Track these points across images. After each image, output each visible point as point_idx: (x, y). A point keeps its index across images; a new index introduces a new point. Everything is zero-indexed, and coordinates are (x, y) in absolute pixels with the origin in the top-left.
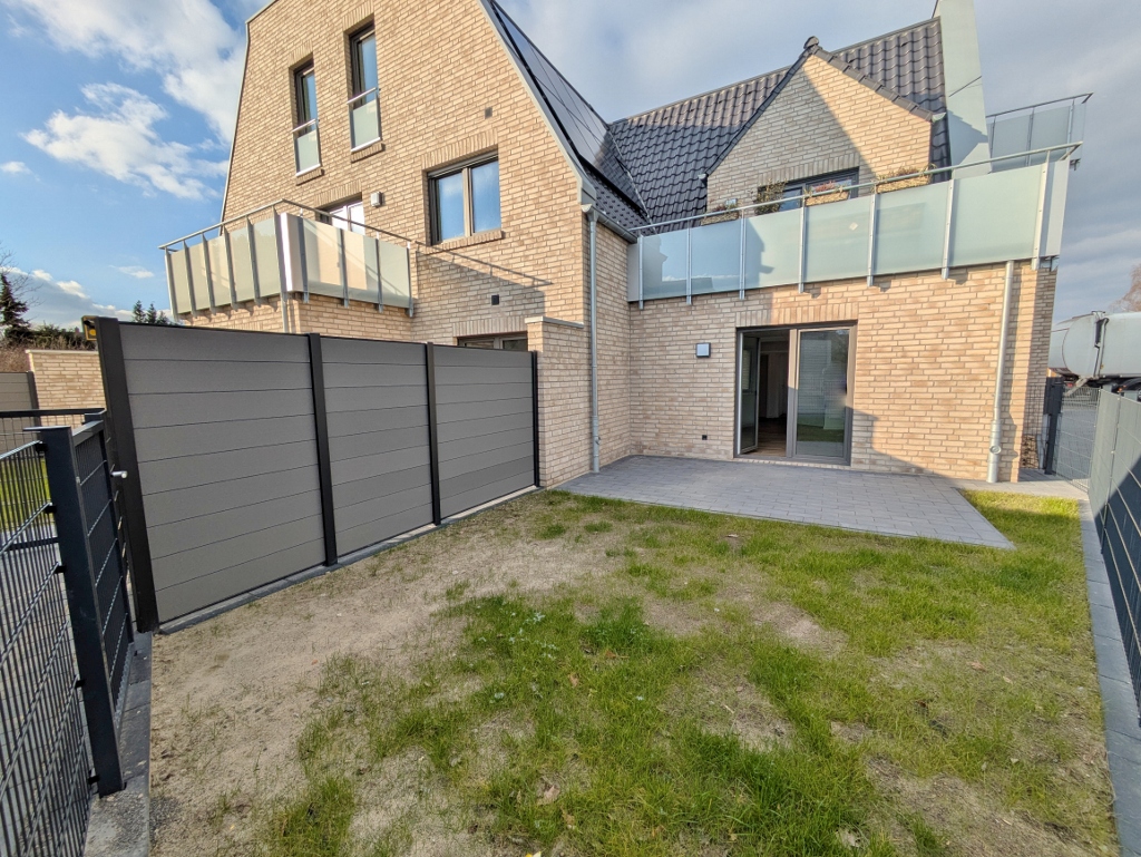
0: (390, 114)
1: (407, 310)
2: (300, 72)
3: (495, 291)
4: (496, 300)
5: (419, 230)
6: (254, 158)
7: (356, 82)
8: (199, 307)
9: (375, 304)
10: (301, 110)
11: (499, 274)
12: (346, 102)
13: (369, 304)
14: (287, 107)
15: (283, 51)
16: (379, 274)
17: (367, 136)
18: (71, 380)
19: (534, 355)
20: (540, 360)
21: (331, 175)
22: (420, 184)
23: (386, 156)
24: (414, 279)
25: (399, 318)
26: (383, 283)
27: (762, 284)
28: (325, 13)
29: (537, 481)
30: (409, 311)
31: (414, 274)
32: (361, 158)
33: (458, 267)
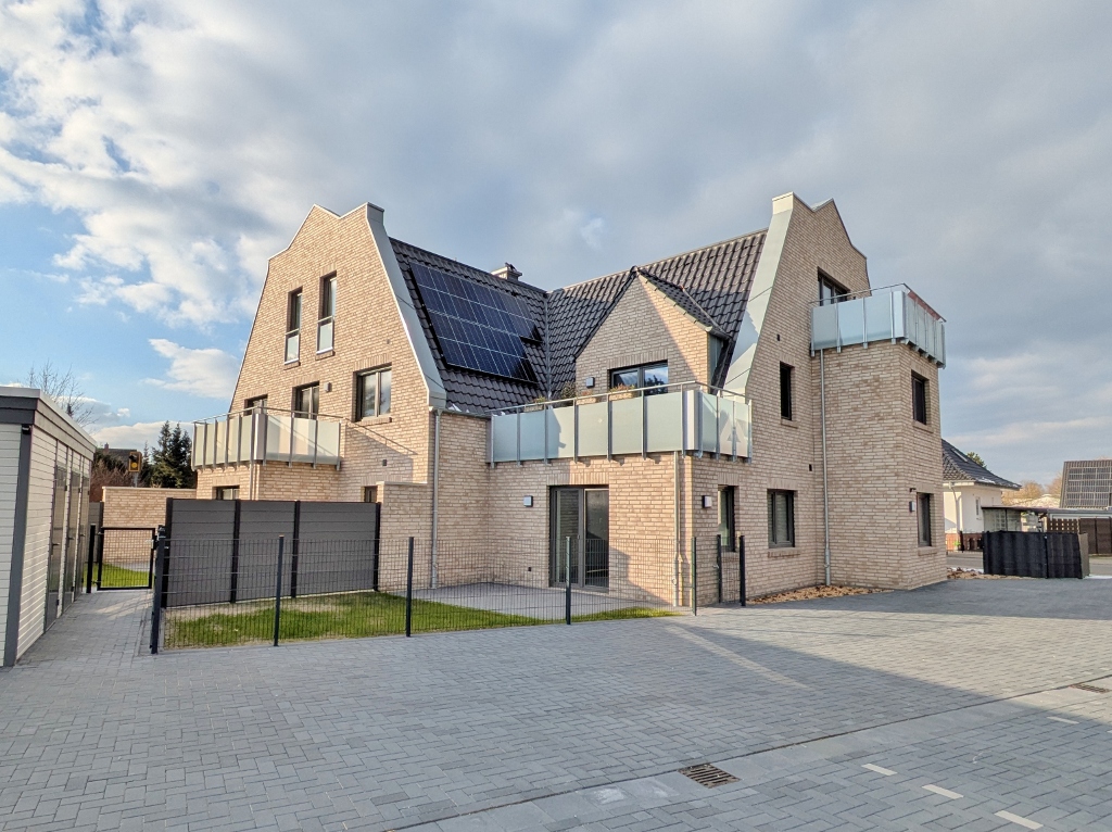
0: (340, 333)
1: (336, 466)
2: (294, 297)
3: (384, 457)
4: (385, 463)
5: (348, 410)
6: (261, 347)
7: (325, 309)
8: (207, 463)
9: (312, 464)
10: (293, 323)
11: (389, 445)
12: (317, 321)
13: (307, 464)
14: (284, 318)
15: (286, 281)
16: (316, 443)
17: (326, 347)
18: (123, 508)
19: (379, 506)
20: (382, 508)
21: (303, 366)
22: (351, 380)
23: (335, 359)
24: (343, 443)
25: (329, 472)
26: (318, 448)
27: (560, 456)
28: (311, 264)
29: (376, 588)
30: (337, 466)
31: (343, 441)
32: (321, 358)
33: (367, 438)
